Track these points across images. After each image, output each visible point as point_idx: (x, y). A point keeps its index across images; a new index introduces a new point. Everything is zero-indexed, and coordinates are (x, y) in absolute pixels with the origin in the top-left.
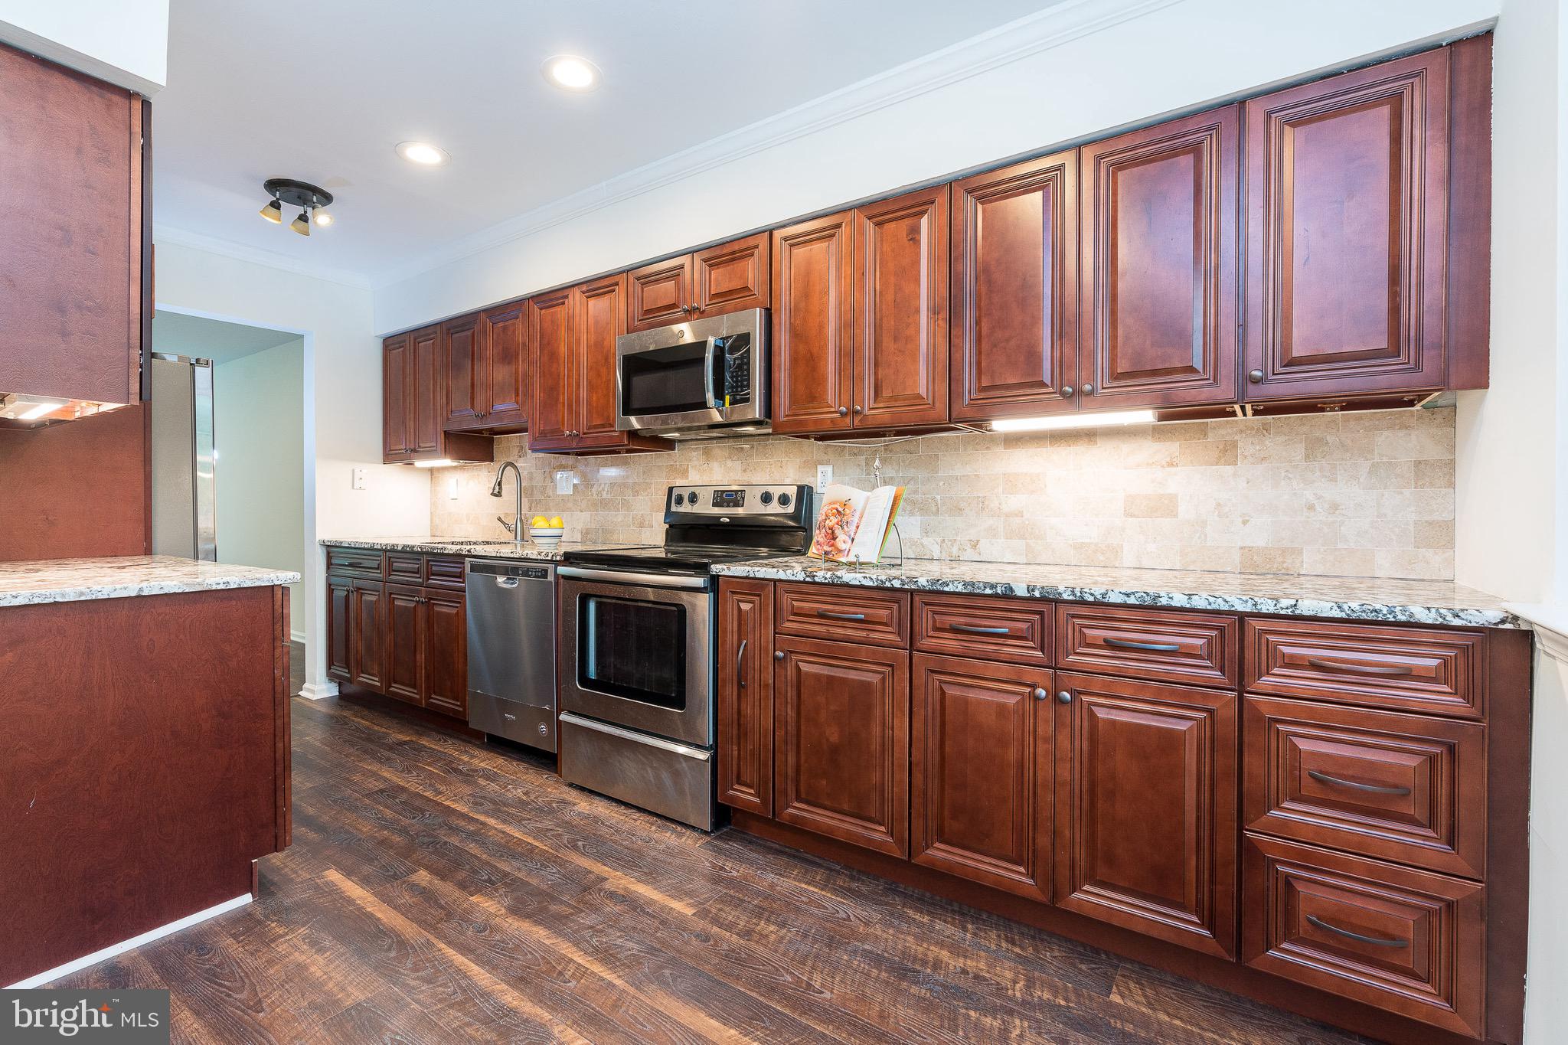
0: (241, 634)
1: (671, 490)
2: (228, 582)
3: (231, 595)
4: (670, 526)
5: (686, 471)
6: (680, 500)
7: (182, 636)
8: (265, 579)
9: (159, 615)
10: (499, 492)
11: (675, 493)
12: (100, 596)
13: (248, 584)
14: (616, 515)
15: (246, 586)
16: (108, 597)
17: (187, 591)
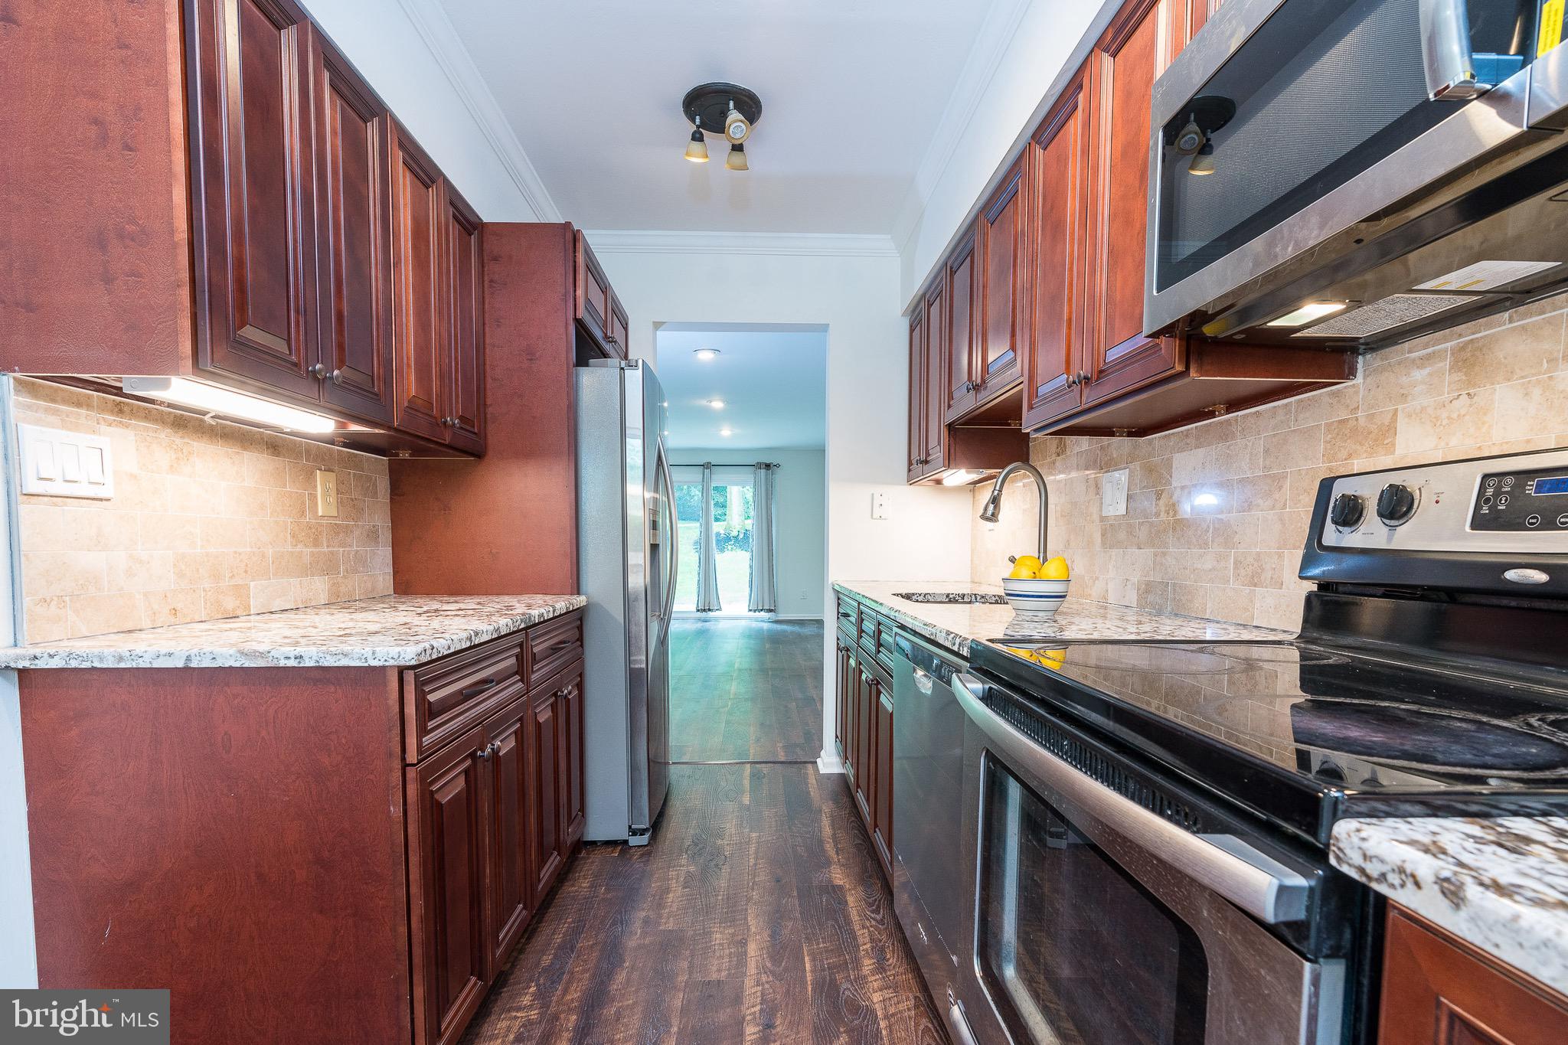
0: (344, 741)
1: (1326, 485)
2: (301, 657)
3: (328, 676)
4: (1320, 586)
5: (1391, 429)
6: (1350, 513)
7: (264, 733)
8: (356, 656)
9: (235, 696)
10: (993, 515)
11: (1339, 490)
12: (142, 665)
13: (329, 662)
14: (1201, 556)
15: (326, 664)
16: (149, 666)
17: (246, 665)
